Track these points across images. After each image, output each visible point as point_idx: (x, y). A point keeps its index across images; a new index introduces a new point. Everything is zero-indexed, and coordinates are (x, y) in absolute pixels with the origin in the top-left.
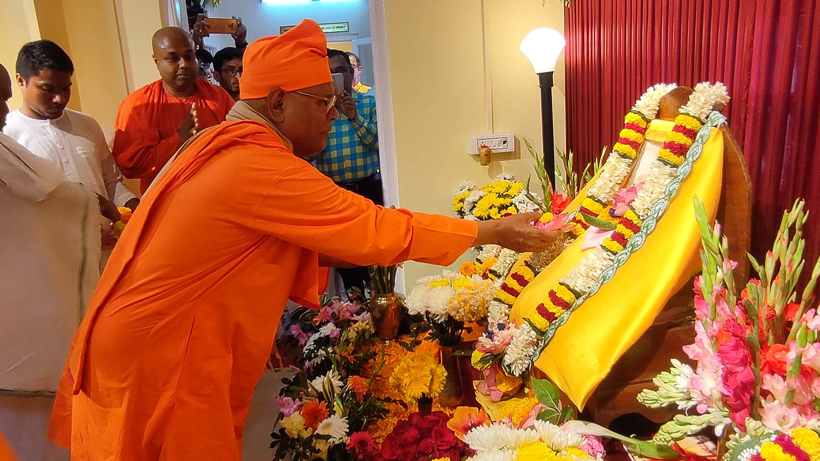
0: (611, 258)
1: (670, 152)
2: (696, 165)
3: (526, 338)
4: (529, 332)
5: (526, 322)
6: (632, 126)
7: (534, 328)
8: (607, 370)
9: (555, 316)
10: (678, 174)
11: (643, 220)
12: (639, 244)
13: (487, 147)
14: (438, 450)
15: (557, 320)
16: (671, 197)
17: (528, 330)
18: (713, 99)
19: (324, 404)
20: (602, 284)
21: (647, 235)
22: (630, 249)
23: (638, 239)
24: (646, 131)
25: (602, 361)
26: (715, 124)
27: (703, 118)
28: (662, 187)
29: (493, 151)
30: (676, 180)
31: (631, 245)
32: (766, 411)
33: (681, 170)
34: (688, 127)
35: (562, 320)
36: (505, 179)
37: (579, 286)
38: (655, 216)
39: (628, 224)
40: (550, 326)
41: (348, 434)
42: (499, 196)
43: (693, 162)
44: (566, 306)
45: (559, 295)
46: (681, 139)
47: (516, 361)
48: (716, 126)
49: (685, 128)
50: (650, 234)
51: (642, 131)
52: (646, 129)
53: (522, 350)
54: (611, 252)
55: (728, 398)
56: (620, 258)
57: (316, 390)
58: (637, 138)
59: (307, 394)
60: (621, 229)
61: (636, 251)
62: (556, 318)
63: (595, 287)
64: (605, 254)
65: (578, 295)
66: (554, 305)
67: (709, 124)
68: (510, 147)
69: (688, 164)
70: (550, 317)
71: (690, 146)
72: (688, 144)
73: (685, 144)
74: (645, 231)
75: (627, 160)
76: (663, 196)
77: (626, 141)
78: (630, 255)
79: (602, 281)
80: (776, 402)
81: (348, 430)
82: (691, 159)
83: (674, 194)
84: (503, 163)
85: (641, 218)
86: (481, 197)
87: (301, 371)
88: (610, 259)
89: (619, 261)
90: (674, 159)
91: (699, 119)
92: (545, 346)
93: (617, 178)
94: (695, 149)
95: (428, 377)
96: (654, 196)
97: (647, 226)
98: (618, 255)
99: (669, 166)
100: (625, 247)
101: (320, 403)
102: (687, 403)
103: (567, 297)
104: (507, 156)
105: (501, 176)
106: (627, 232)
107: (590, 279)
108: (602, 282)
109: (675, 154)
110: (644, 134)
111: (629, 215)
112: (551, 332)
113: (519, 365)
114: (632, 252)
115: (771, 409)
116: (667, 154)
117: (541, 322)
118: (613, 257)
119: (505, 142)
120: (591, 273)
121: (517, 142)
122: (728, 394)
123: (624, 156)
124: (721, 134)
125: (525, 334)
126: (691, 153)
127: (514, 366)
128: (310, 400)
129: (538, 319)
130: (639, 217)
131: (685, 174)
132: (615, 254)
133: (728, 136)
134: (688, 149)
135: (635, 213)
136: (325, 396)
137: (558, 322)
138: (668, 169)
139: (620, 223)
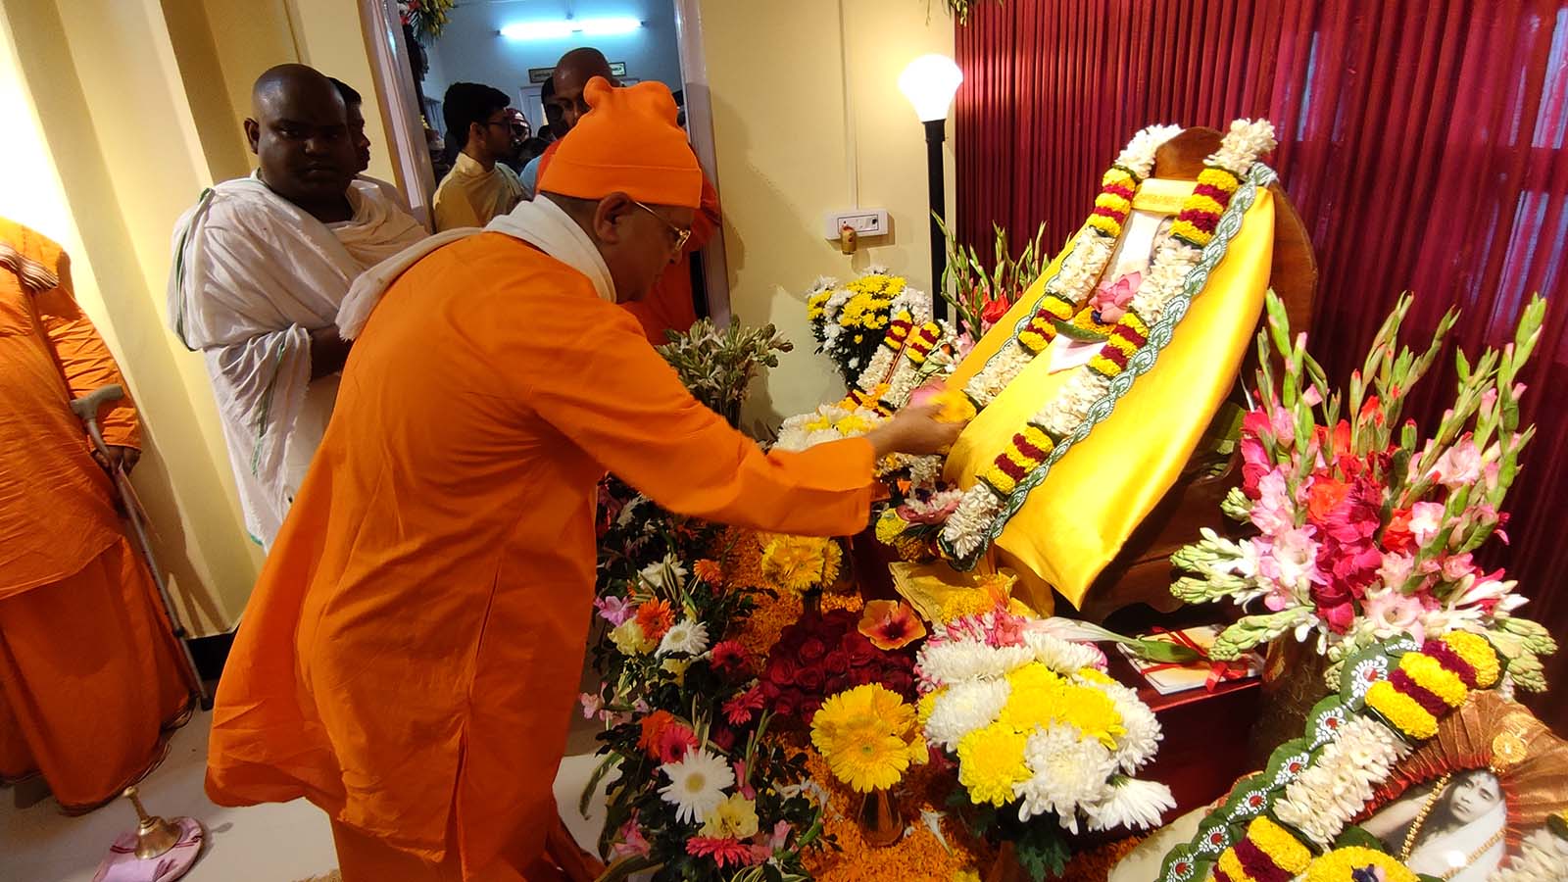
0: (1103, 384)
1: (1193, 225)
2: (1233, 245)
3: (982, 504)
4: (987, 497)
5: (982, 482)
6: (1115, 189)
7: (994, 490)
8: (1116, 549)
9: (1025, 471)
10: (1204, 258)
11: (1151, 327)
12: (1147, 363)
13: (851, 229)
14: (852, 667)
15: (1029, 478)
16: (1193, 292)
17: (986, 494)
18: (1258, 145)
19: (665, 604)
20: (1095, 422)
21: (1159, 349)
22: (1134, 371)
23: (1145, 355)
24: (1133, 196)
25: (1107, 535)
26: (1261, 182)
27: (1242, 172)
28: (1179, 278)
29: (860, 235)
30: (1201, 267)
31: (1136, 365)
32: (1373, 603)
33: (1207, 252)
34: (1221, 187)
35: (1037, 477)
36: (875, 272)
37: (1058, 425)
38: (1171, 321)
39: (1128, 333)
40: (1016, 487)
41: (709, 647)
42: (874, 297)
43: (1228, 240)
44: (1041, 456)
45: (1030, 441)
46: (1208, 204)
47: (962, 536)
48: (1262, 185)
49: (1215, 188)
50: (1163, 348)
51: (1129, 196)
52: (1134, 193)
53: (975, 522)
54: (1105, 376)
55: (1323, 589)
56: (1118, 384)
57: (653, 587)
58: (1124, 206)
59: (639, 590)
60: (1118, 341)
61: (1144, 373)
62: (1026, 475)
63: (1084, 428)
64: (1093, 378)
65: (1056, 440)
66: (1025, 455)
67: (1252, 183)
68: (882, 228)
69: (1219, 243)
70: (1017, 473)
71: (1221, 217)
72: (1218, 212)
73: (1214, 213)
74: (1155, 344)
75: (1108, 240)
76: (1181, 291)
77: (1107, 212)
78: (1134, 380)
79: (1093, 418)
80: (1387, 591)
81: (708, 641)
82: (1224, 235)
83: (1199, 288)
84: (872, 251)
85: (1149, 325)
86: (848, 300)
87: (621, 555)
88: (1102, 386)
89: (1117, 389)
90: (1197, 235)
91: (1236, 175)
92: (1012, 515)
93: (1094, 266)
94: (1230, 221)
95: (819, 560)
96: (1167, 291)
97: (1159, 336)
98: (1114, 381)
99: (1189, 247)
100: (1124, 368)
101: (660, 602)
102: (1246, 595)
103: (1043, 443)
104: (878, 240)
105: (871, 269)
106: (1126, 346)
107: (1072, 417)
108: (1095, 420)
109: (1199, 228)
110: (1131, 200)
111: (1129, 320)
112: (1020, 495)
113: (967, 543)
114: (1137, 374)
115: (1378, 600)
116: (1187, 228)
117: (1005, 482)
118: (1107, 383)
119: (874, 221)
120: (1075, 408)
121: (891, 221)
122: (1325, 583)
123: (1104, 234)
124: (1271, 197)
125: (981, 499)
126: (1224, 226)
127: (958, 543)
128: (645, 598)
129: (1001, 478)
130: (1145, 324)
131: (1216, 259)
132: (1110, 378)
133: (1282, 199)
134: (1218, 220)
135: (1139, 317)
136: (666, 592)
137: (1031, 480)
138: (1187, 251)
139: (1115, 332)
